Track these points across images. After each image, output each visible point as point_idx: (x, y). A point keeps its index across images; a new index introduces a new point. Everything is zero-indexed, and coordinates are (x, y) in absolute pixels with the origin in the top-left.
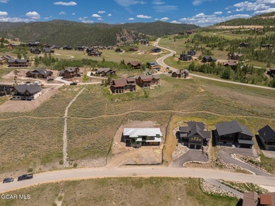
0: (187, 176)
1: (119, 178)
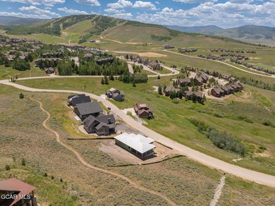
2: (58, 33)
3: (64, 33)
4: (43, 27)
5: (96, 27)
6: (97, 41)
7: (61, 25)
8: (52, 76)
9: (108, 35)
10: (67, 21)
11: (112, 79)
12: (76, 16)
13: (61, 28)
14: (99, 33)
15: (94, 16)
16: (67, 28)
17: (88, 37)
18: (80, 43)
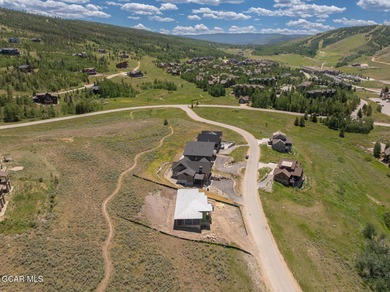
2: (312, 53)
3: (322, 53)
4: (298, 45)
5: (370, 44)
6: (364, 65)
7: (321, 43)
8: (243, 106)
9: (385, 55)
10: (331, 37)
11: (314, 120)
12: (345, 29)
13: (320, 46)
14: (372, 53)
15: (374, 26)
16: (328, 47)
17: (352, 58)
18: (337, 66)
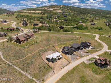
0: (80, 63)
1: (66, 74)
